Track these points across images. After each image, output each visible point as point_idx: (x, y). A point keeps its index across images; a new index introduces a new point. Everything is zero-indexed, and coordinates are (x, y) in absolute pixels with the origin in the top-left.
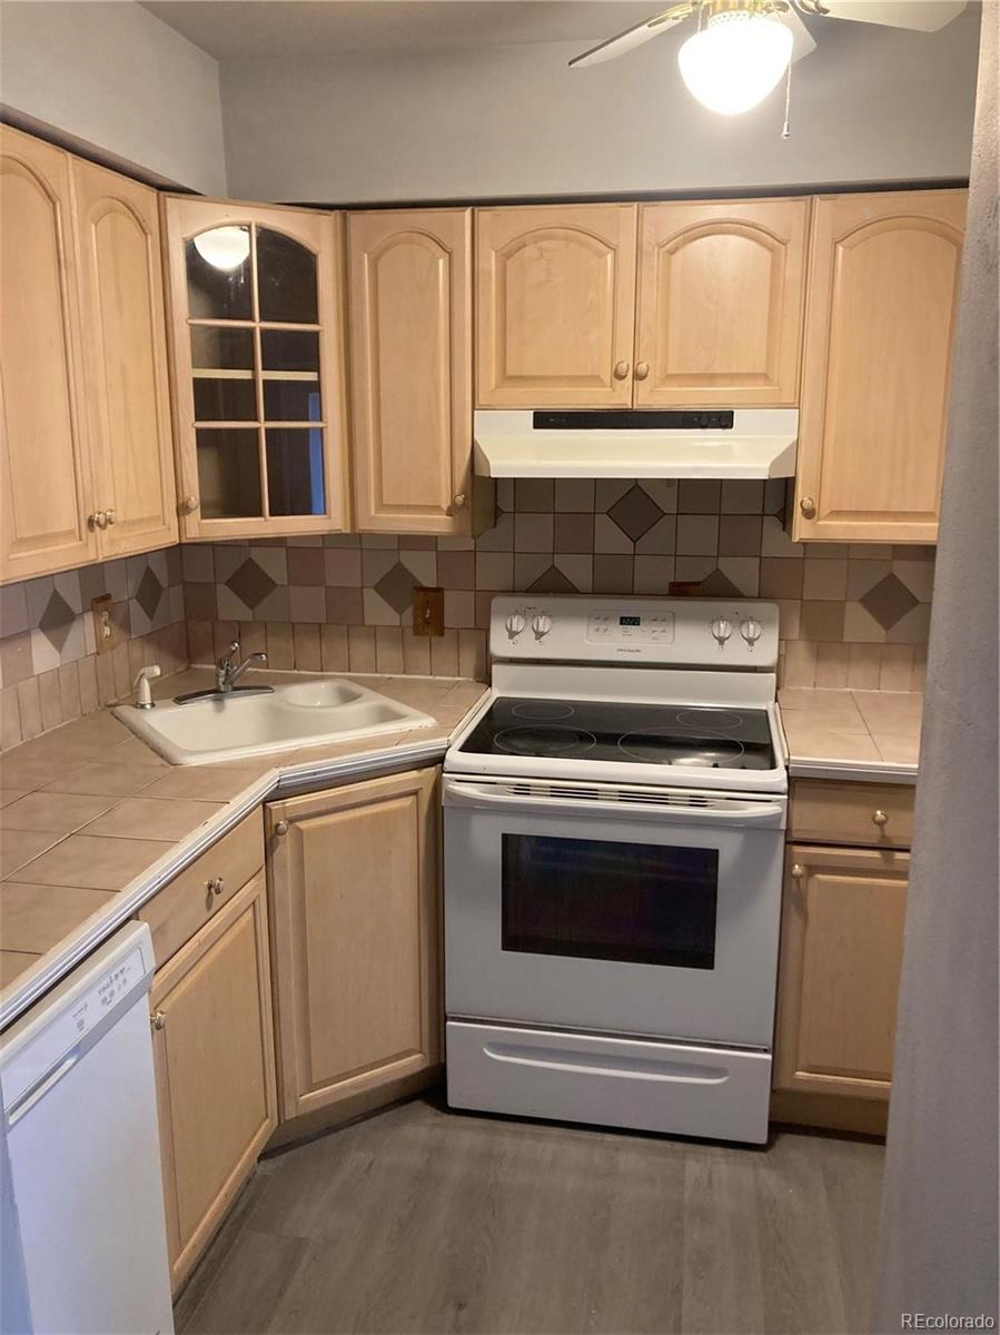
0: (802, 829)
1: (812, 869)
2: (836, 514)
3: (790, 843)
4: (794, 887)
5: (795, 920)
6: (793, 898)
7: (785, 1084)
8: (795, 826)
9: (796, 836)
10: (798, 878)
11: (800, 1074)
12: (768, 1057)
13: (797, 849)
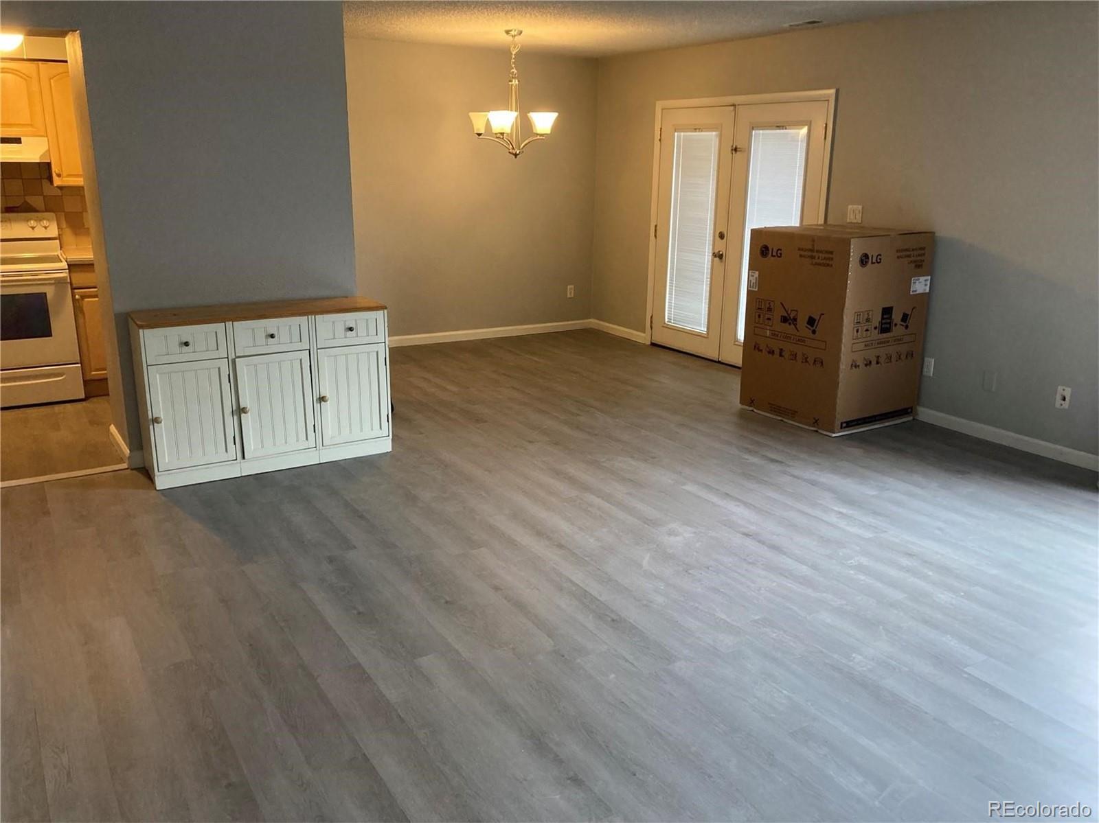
0: (76, 283)
1: (83, 297)
2: (69, 176)
3: (73, 289)
4: (78, 304)
5: (80, 315)
6: (78, 309)
7: (88, 378)
8: (74, 282)
9: (74, 286)
10: (78, 300)
11: (93, 373)
12: (80, 365)
13: (76, 291)
